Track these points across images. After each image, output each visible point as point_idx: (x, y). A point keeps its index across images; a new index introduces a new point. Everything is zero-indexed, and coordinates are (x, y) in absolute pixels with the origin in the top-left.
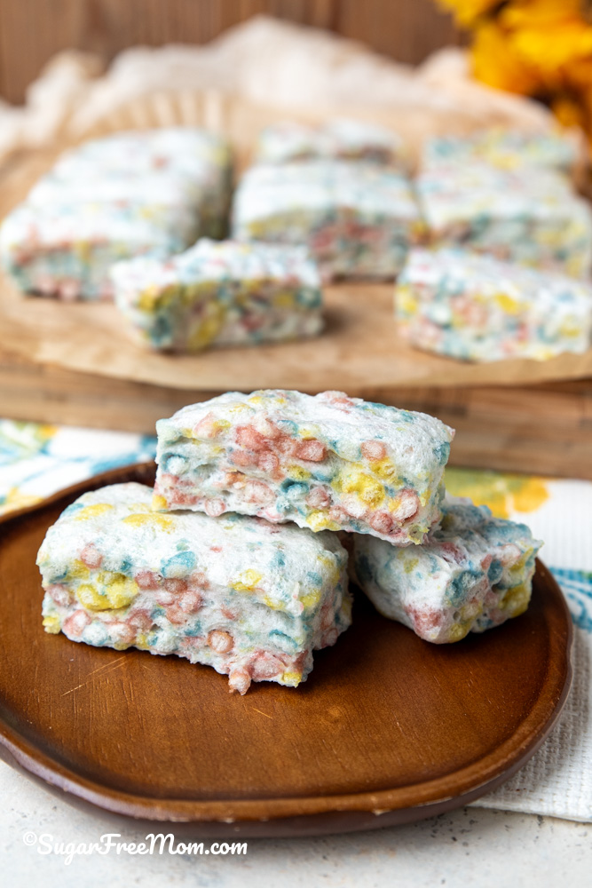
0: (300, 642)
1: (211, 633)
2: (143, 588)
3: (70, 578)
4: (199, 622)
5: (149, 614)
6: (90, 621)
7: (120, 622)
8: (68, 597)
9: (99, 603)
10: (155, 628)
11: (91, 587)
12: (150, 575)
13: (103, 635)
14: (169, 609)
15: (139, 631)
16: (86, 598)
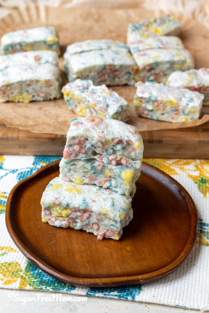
0: (119, 228)
1: (93, 224)
2: (72, 211)
3: (50, 208)
4: (89, 221)
5: (74, 218)
6: (56, 220)
7: (65, 221)
8: (49, 213)
9: (58, 215)
10: (76, 222)
11: (57, 210)
12: (75, 208)
13: (60, 224)
14: (80, 217)
15: (71, 223)
16: (55, 214)
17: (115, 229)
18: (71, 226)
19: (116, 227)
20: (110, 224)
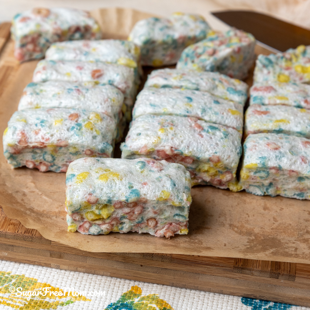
0: (187, 217)
1: (148, 220)
2: (116, 208)
3: (82, 210)
4: (142, 217)
5: (119, 219)
6: (91, 226)
7: (106, 223)
8: (80, 218)
9: (97, 218)
10: (122, 223)
11: (92, 212)
12: (121, 202)
13: (99, 230)
14: (129, 215)
15: (115, 225)
16: (90, 217)
17: (181, 219)
18: (115, 229)
19: (183, 216)
20: (173, 214)
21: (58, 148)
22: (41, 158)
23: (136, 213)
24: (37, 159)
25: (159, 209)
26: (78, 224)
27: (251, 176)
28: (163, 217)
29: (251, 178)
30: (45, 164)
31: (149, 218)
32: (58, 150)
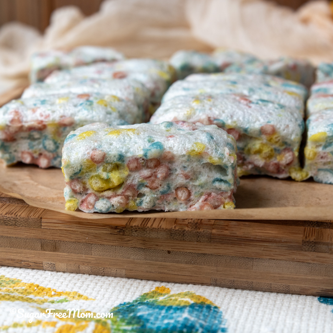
0: (232, 182)
1: (177, 189)
2: (131, 170)
3: (83, 173)
4: (168, 184)
5: (136, 187)
6: (97, 199)
7: (118, 195)
8: (82, 187)
9: (104, 186)
10: (141, 195)
11: (98, 176)
12: (137, 159)
13: (109, 205)
14: (150, 180)
15: (131, 198)
16: (94, 184)
17: (223, 187)
18: (132, 204)
19: (225, 182)
20: (212, 179)
21: (61, 129)
22: (41, 146)
23: (159, 175)
24: (35, 148)
25: (191, 171)
26: (80, 198)
27: (319, 153)
28: (197, 183)
29: (320, 157)
30: (46, 157)
31: (178, 186)
32: (62, 132)
